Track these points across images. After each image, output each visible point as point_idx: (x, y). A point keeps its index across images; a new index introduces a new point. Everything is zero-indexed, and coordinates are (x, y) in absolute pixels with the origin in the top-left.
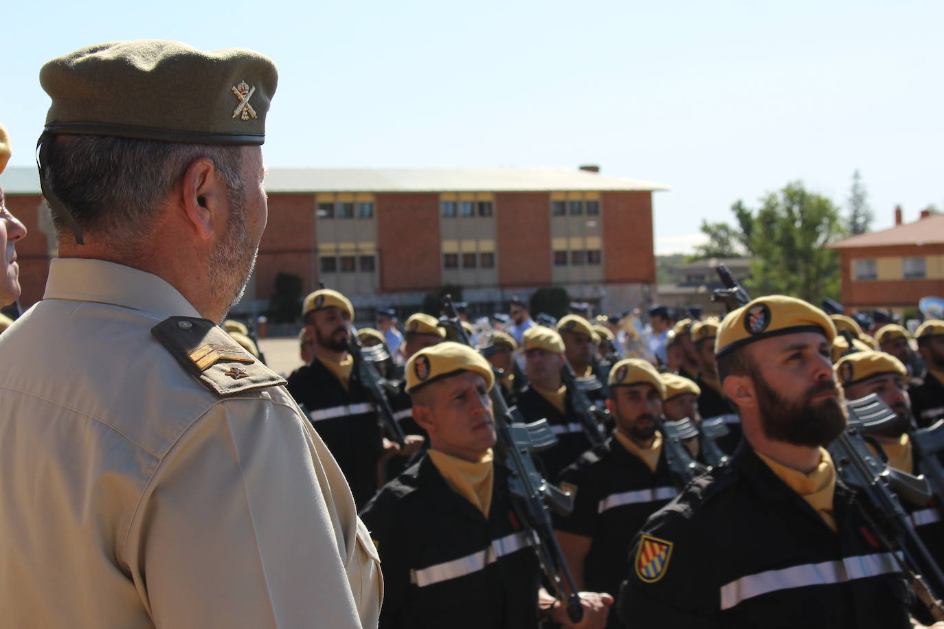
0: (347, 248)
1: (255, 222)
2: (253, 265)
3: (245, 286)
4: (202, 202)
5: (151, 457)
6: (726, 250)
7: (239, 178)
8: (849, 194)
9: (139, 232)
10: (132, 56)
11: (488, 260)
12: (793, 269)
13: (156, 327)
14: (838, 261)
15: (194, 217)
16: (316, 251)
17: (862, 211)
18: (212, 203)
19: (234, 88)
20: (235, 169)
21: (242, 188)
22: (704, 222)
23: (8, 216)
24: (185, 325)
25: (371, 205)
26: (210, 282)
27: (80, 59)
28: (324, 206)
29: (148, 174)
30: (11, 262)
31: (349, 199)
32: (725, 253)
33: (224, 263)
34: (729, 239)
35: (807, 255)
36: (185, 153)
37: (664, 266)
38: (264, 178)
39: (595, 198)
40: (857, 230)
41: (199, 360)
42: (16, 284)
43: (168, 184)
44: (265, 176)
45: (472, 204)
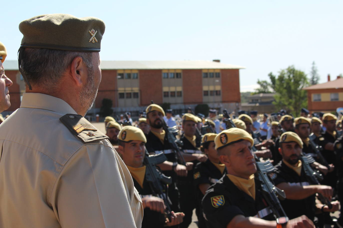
0: (128, 90)
1: (97, 79)
2: (96, 95)
3: (93, 103)
4: (78, 72)
5: (60, 165)
6: (266, 90)
7: (91, 63)
8: (311, 70)
9: (55, 83)
10: (53, 19)
11: (180, 94)
12: (291, 98)
13: (61, 118)
14: (307, 94)
15: (75, 78)
16: (117, 91)
17: (315, 76)
18: (82, 73)
19: (90, 31)
20: (90, 60)
21: (92, 67)
22: (258, 80)
23: (6, 77)
24: (72, 117)
25: (137, 74)
26: (81, 101)
27: (34, 21)
28: (120, 74)
29: (59, 62)
30: (7, 94)
31: (129, 72)
32: (266, 92)
33: (86, 94)
34: (267, 87)
35: (296, 92)
36: (72, 55)
37: (244, 96)
38: (100, 64)
39: (218, 71)
40: (314, 83)
41: (77, 130)
42: (9, 102)
43: (66, 66)
44: (100, 63)
45: (174, 74)
